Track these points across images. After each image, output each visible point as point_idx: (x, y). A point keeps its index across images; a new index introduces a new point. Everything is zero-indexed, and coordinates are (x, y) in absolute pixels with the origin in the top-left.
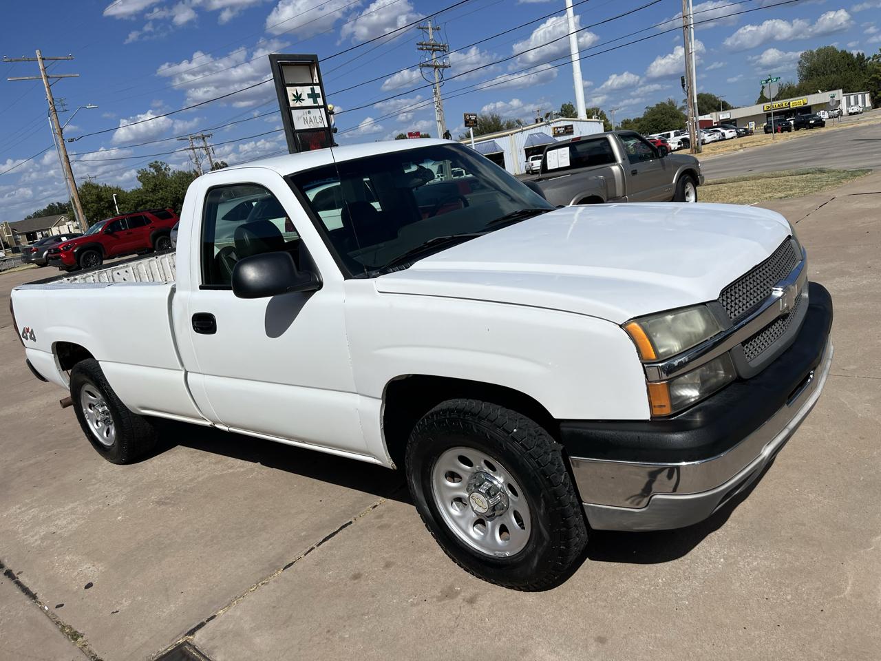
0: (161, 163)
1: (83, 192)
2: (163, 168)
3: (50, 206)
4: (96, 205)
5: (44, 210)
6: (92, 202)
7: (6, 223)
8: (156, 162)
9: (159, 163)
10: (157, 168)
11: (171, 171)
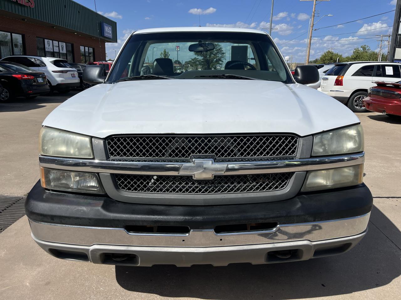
0: (367, 46)
1: (326, 55)
2: (367, 49)
3: (316, 59)
4: (328, 61)
5: (314, 61)
6: (328, 60)
7: (295, 63)
8: (365, 45)
9: (366, 46)
10: (364, 48)
11: (370, 51)
